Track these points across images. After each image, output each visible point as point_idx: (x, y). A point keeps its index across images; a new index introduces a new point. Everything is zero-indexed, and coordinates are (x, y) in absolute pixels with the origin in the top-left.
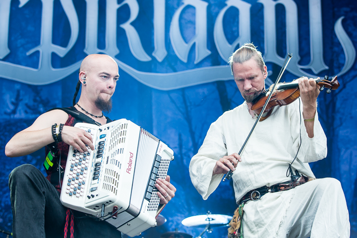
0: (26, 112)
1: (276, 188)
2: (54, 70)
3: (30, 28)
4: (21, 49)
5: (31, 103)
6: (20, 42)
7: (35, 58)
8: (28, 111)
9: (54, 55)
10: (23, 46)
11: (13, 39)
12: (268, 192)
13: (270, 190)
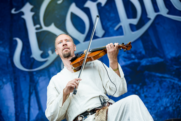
0: (125, 61)
1: (93, 111)
2: (133, 33)
3: (112, 15)
4: (111, 28)
5: (126, 55)
6: (109, 24)
7: (120, 30)
8: (126, 60)
9: (131, 25)
10: (111, 26)
11: (104, 24)
12: (88, 114)
13: (90, 113)
